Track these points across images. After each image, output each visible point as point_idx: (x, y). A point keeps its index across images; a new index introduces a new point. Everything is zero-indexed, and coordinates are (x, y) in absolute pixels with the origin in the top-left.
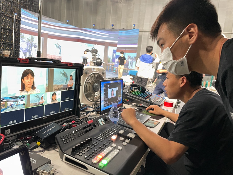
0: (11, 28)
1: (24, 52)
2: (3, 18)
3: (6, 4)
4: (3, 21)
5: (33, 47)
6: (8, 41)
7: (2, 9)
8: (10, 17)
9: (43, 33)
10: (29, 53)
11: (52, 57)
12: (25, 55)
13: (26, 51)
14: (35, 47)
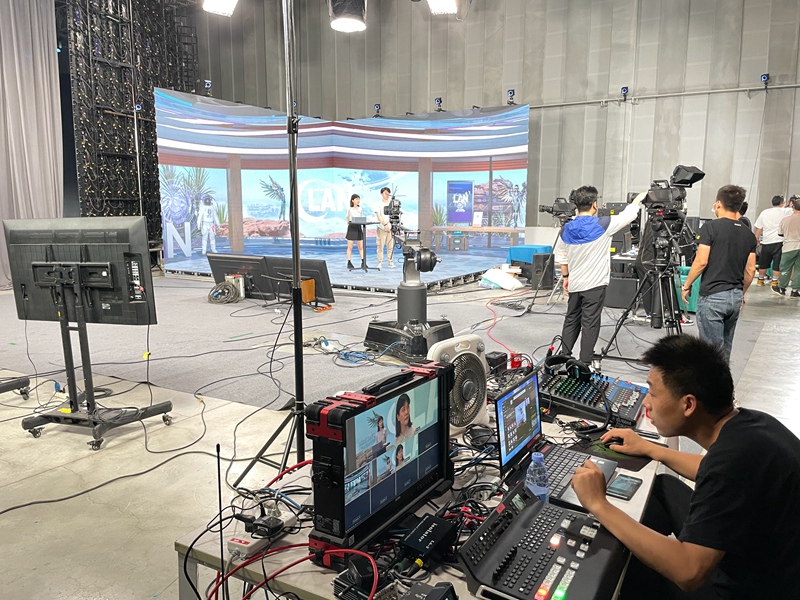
0: (126, 149)
1: (177, 222)
2: (102, 124)
3: (105, 77)
4: (101, 132)
5: (202, 202)
6: (122, 193)
7: (94, 94)
8: (119, 117)
9: (225, 156)
10: (191, 225)
11: (261, 227)
12: (181, 231)
13: (184, 219)
14: (208, 201)
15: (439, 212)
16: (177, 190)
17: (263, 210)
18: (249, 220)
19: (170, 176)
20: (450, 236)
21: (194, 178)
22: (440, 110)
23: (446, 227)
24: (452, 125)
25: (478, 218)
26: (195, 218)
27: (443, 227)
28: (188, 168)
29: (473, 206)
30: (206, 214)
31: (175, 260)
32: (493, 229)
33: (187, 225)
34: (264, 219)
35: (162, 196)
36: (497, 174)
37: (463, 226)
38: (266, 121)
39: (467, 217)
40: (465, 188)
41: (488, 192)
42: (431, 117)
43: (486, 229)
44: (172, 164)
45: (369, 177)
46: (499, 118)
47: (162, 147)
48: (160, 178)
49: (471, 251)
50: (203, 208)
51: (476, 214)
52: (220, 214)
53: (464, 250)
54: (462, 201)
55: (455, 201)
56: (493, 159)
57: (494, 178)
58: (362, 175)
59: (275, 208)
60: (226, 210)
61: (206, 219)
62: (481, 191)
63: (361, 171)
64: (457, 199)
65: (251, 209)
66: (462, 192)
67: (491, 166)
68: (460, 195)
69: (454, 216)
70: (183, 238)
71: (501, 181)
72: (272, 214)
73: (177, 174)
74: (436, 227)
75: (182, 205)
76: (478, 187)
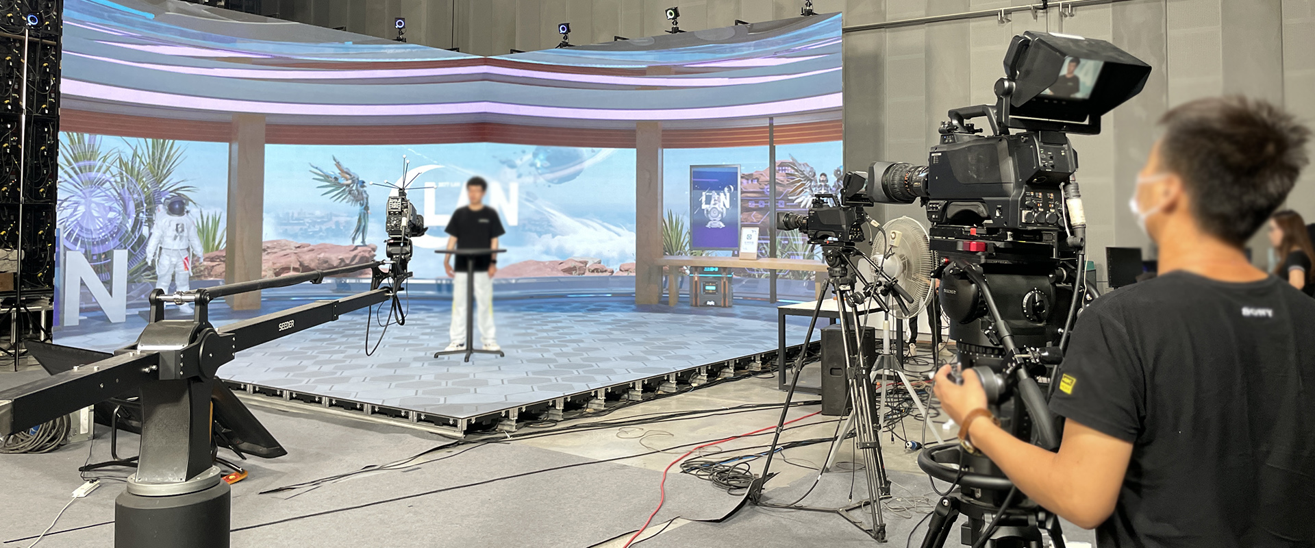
1: (95, 250)
5: (161, 210)
9: (229, 118)
10: (130, 255)
11: (307, 258)
12: (104, 269)
13: (111, 244)
14: (177, 206)
15: (675, 226)
16: (101, 183)
17: (314, 223)
18: (277, 245)
19: (85, 156)
20: (696, 276)
21: (146, 160)
22: (676, 30)
23: (688, 258)
24: (698, 57)
25: (750, 240)
26: (142, 242)
27: (684, 258)
28: (133, 141)
29: (739, 216)
30: (171, 232)
31: (82, 329)
32: (780, 263)
33: (120, 258)
34: (314, 242)
35: (61, 195)
36: (784, 152)
37: (719, 257)
38: (331, 51)
39: (728, 237)
40: (722, 179)
41: (767, 188)
42: (659, 44)
43: (767, 262)
44: (93, 131)
45: (548, 159)
46: (785, 41)
47: (70, 97)
48: (60, 160)
49: (737, 310)
50: (164, 221)
51: (746, 232)
52: (205, 233)
53: (724, 305)
54: (719, 205)
55: (704, 206)
56: (776, 122)
57: (778, 160)
58: (535, 155)
59: (342, 219)
60: (223, 225)
61: (169, 243)
62: (753, 186)
63: (532, 148)
64: (708, 202)
65: (283, 222)
66: (719, 188)
67: (771, 137)
68: (714, 194)
69: (703, 236)
70: (108, 284)
71: (792, 165)
72: (337, 232)
73: (103, 151)
74: (669, 258)
75: (111, 215)
76: (748, 177)
